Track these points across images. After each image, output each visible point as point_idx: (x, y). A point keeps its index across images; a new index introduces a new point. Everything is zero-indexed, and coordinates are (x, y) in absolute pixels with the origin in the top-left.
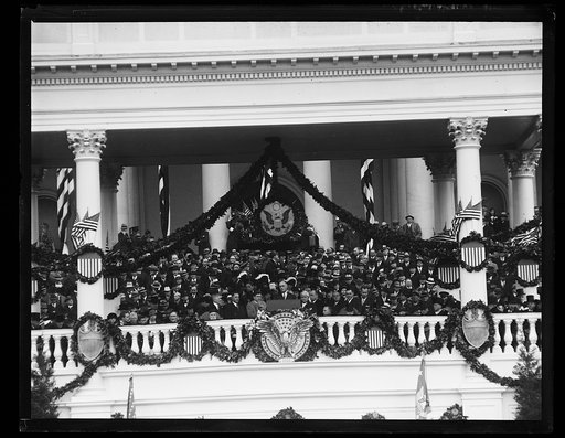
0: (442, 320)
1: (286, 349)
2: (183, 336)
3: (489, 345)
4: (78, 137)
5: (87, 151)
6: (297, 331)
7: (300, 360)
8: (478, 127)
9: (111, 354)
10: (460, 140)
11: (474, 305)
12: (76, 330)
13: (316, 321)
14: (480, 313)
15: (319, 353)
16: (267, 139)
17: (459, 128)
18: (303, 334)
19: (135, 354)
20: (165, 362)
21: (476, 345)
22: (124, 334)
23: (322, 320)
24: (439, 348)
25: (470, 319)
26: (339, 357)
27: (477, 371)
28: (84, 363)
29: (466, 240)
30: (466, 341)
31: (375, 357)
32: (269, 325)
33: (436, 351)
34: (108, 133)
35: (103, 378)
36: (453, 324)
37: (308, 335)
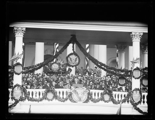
0: (126, 93)
1: (80, 99)
2: (47, 93)
3: (140, 102)
4: (17, 29)
5: (20, 34)
6: (84, 94)
7: (84, 102)
8: (140, 35)
9: (23, 98)
10: (134, 39)
11: (136, 90)
12: (13, 89)
13: (89, 91)
14: (138, 92)
15: (90, 101)
16: (72, 35)
17: (134, 35)
18: (85, 94)
19: (31, 98)
20: (40, 101)
22: (28, 91)
23: (91, 91)
24: (125, 102)
25: (135, 93)
26: (96, 102)
27: (136, 110)
28: (15, 100)
29: (135, 69)
30: (133, 100)
31: (106, 103)
32: (75, 91)
33: (124, 103)
34: (27, 28)
35: (21, 105)
36: (130, 95)
37: (87, 95)
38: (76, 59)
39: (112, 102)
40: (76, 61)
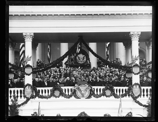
0: (127, 88)
1: (83, 95)
2: (54, 91)
3: (140, 95)
4: (26, 35)
5: (28, 39)
6: (86, 90)
7: (87, 98)
8: (138, 34)
9: (34, 95)
10: (133, 38)
11: (136, 84)
13: (91, 88)
14: (138, 86)
15: (92, 96)
16: (79, 36)
17: (133, 35)
18: (88, 91)
19: (41, 95)
20: (49, 98)
21: (136, 95)
22: (38, 90)
23: (93, 87)
25: (135, 88)
26: (98, 98)
27: (136, 103)
28: (26, 98)
29: (134, 66)
30: (133, 94)
31: (108, 98)
32: (78, 88)
33: (125, 97)
34: (34, 33)
35: (32, 102)
36: (130, 89)
37: (89, 91)
38: (84, 57)
39: (113, 97)
40: (83, 59)
